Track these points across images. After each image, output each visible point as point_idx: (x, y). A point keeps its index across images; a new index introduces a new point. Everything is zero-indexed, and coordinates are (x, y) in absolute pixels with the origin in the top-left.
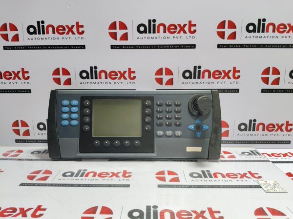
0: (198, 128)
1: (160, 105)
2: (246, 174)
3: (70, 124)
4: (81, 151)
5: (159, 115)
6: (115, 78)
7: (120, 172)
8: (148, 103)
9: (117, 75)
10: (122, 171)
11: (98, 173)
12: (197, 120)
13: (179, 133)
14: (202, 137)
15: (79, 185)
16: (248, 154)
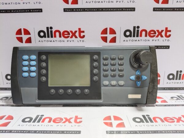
0: (138, 78)
1: (106, 59)
2: (181, 117)
3: (29, 76)
4: (39, 98)
5: (105, 68)
6: (68, 37)
7: (72, 118)
8: (95, 57)
9: (69, 34)
10: (74, 117)
11: (53, 119)
12: (137, 72)
13: (122, 83)
14: (142, 86)
15: (35, 132)
16: (176, 99)
